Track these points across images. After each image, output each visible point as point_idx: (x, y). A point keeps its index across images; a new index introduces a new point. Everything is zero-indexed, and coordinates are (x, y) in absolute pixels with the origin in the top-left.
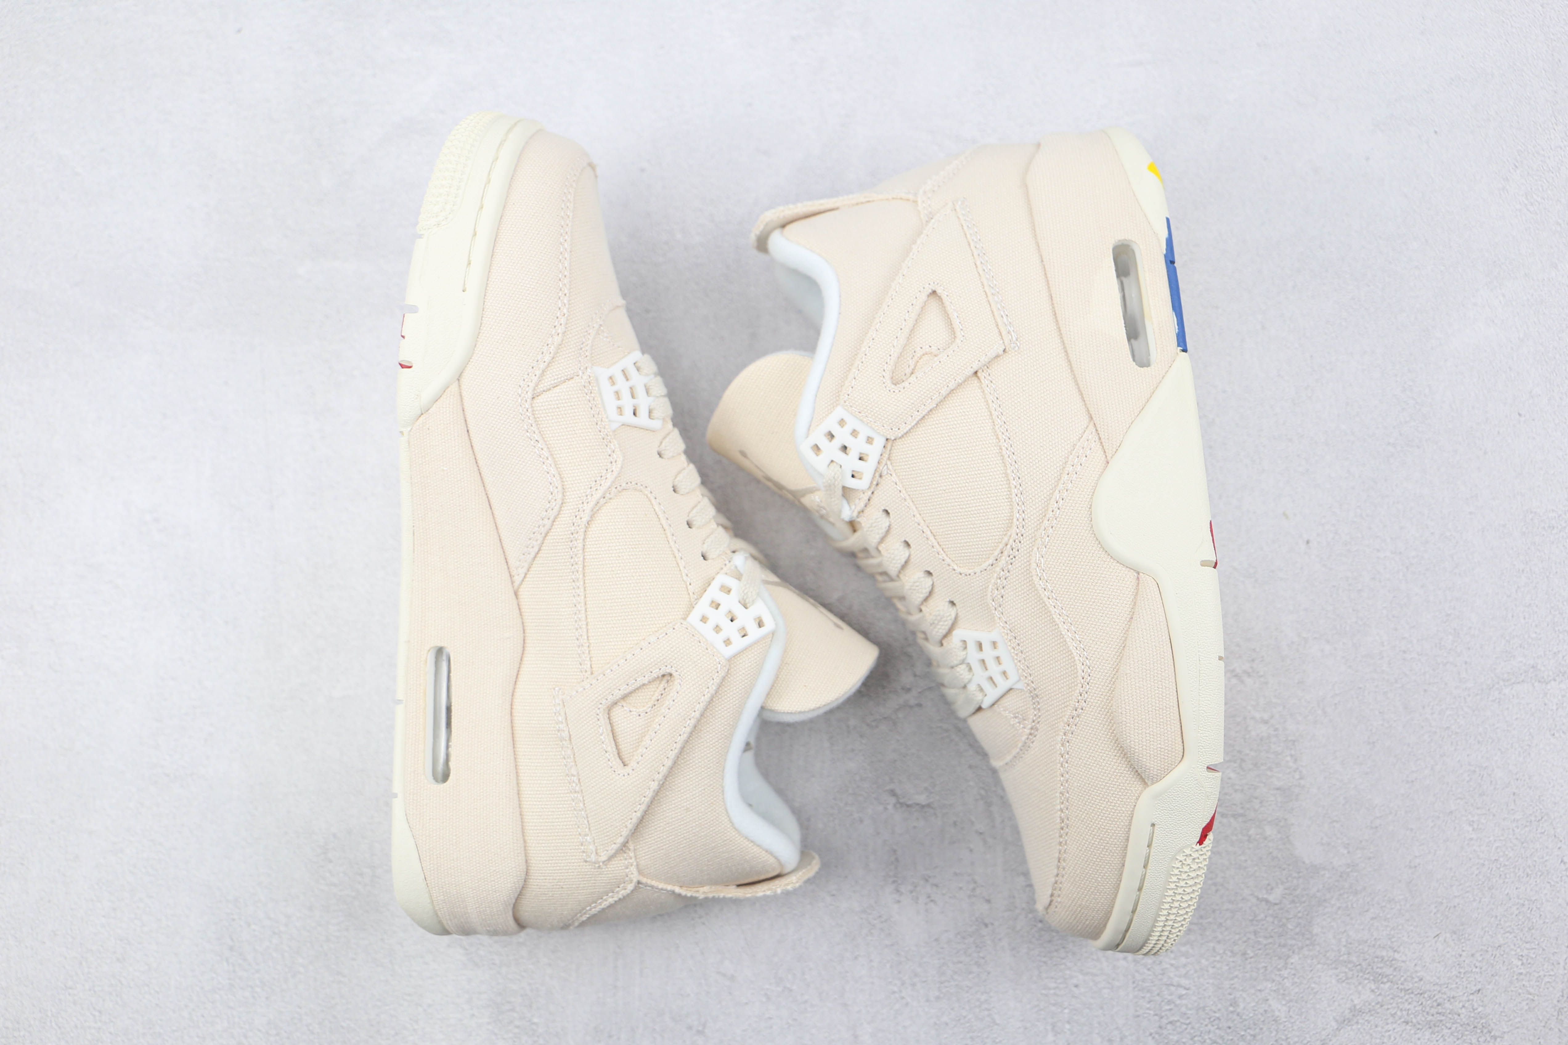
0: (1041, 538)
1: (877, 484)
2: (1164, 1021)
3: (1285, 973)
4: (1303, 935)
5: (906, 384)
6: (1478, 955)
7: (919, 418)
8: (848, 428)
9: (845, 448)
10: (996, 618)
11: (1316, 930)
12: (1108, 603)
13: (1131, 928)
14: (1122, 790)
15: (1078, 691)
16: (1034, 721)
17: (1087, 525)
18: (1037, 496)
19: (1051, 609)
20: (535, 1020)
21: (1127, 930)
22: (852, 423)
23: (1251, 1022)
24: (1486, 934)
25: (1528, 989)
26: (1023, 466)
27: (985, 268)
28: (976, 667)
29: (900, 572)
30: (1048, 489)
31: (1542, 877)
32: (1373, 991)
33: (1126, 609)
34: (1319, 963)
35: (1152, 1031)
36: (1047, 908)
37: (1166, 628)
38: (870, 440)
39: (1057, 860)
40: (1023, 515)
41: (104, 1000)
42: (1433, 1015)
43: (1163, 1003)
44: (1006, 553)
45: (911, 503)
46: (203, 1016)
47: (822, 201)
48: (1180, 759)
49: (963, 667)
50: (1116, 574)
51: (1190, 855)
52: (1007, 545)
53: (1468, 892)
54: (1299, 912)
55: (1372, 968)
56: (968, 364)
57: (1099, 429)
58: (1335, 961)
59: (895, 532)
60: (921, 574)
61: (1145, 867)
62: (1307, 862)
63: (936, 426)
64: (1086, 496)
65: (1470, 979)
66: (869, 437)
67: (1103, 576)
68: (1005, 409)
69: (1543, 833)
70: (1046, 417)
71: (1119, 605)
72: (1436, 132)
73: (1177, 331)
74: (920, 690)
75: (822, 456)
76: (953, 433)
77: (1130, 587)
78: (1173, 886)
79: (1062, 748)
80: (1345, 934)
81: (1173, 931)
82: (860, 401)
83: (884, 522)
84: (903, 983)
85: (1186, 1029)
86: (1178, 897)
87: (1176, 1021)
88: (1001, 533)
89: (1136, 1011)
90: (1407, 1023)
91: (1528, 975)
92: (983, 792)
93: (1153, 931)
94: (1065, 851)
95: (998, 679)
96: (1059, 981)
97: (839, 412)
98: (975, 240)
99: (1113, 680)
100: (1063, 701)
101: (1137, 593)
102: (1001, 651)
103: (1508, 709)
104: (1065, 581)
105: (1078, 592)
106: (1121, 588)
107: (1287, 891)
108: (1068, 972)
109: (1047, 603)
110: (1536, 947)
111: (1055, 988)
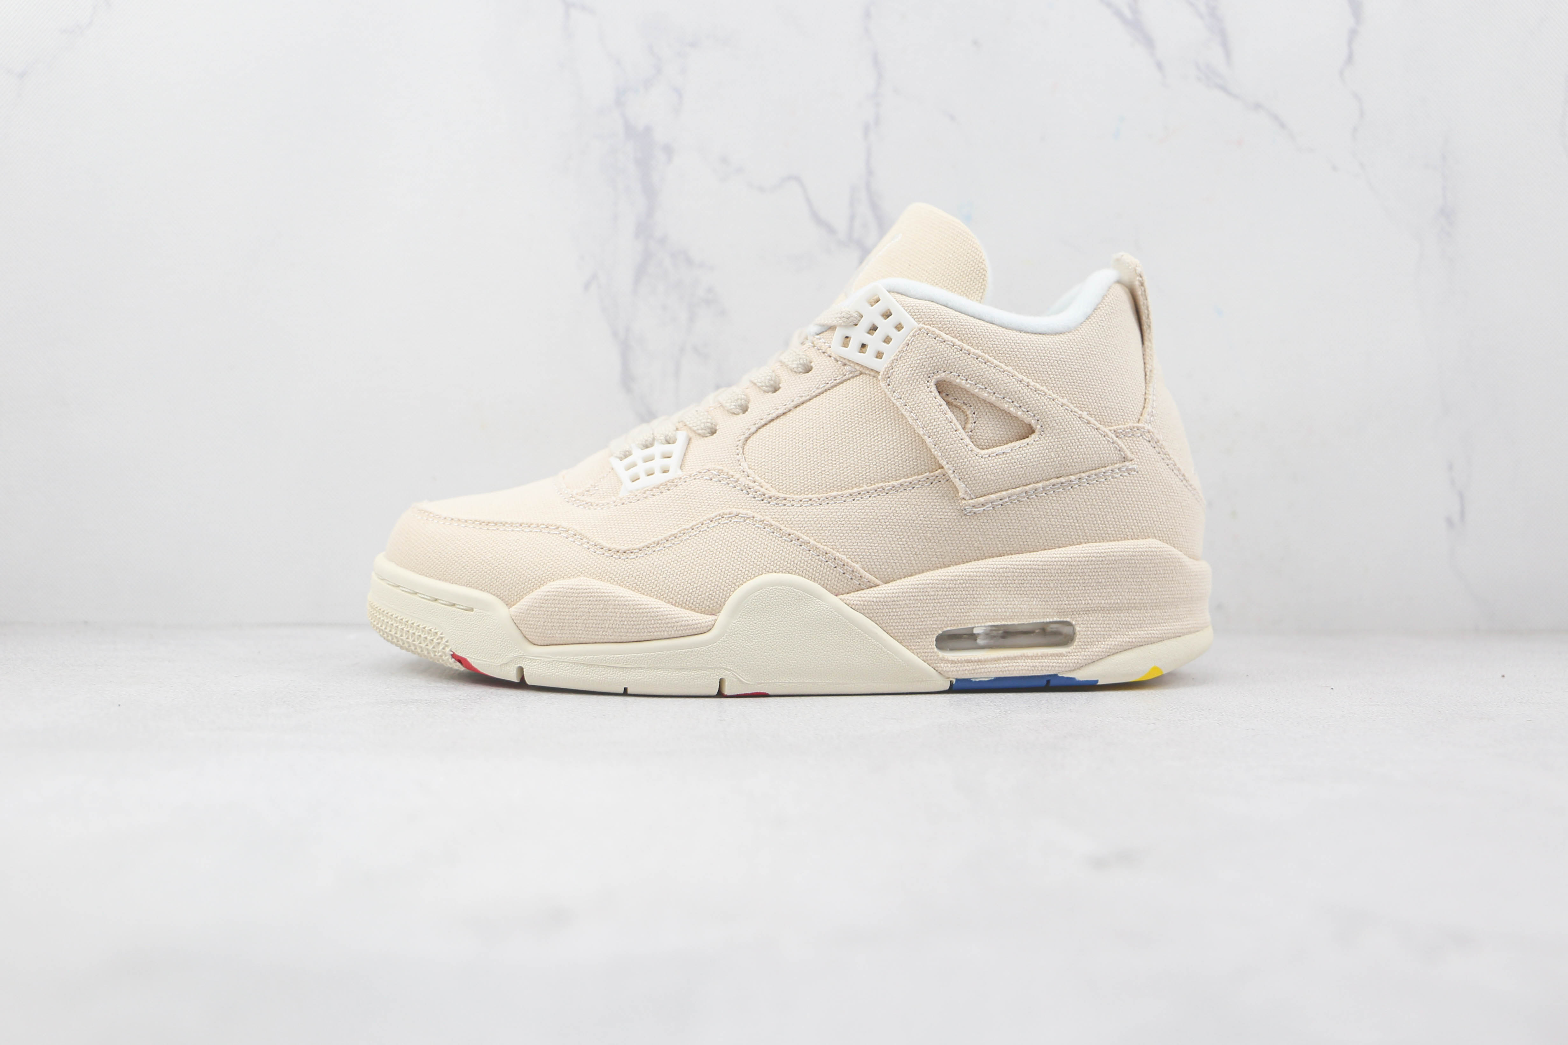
8: (893, 333)
9: (874, 328)
22: (898, 337)
38: (880, 356)
66: (883, 354)
73: (973, 680)
97: (911, 323)
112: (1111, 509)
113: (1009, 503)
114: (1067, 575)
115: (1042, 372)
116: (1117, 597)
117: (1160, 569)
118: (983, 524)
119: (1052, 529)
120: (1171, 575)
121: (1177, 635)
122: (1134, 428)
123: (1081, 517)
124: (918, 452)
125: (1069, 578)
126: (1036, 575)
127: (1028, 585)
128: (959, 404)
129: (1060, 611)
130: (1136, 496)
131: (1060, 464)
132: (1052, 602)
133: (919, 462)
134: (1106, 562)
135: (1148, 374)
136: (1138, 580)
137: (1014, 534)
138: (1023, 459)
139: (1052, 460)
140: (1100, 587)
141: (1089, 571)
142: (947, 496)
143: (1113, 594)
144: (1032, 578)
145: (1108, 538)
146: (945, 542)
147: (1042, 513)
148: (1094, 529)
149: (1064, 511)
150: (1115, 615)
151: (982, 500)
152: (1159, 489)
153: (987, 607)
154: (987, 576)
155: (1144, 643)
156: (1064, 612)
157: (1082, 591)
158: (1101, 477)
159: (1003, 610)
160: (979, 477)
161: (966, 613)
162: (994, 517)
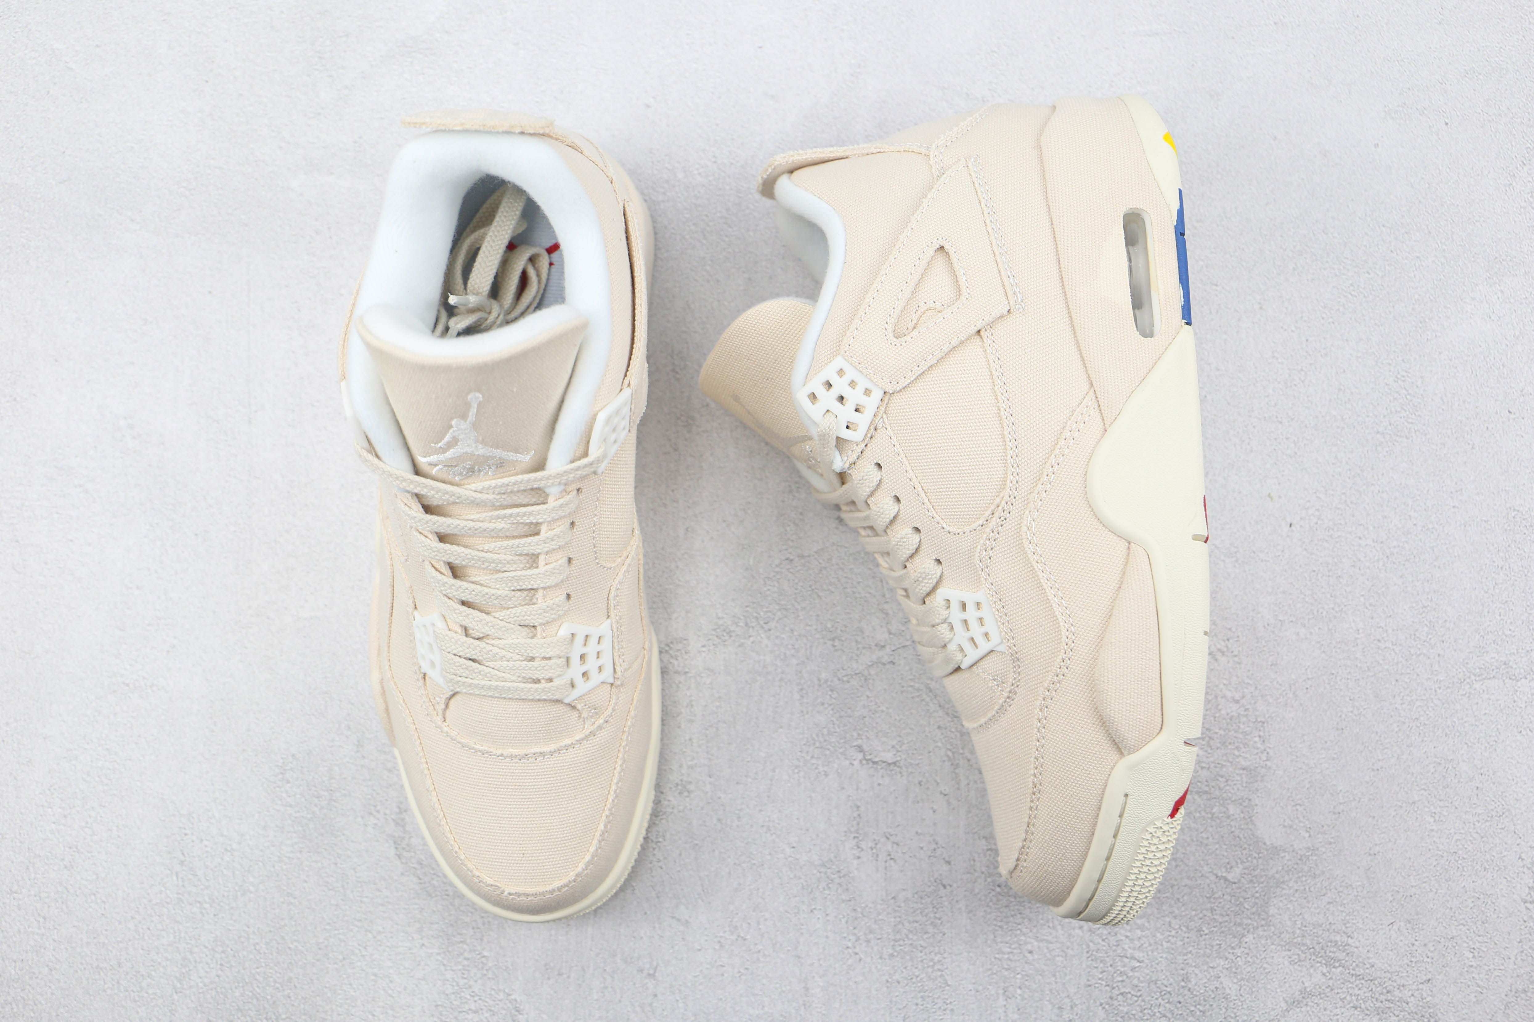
0: (1034, 501)
1: (871, 437)
2: (1116, 992)
3: (1238, 952)
4: (1259, 915)
5: (908, 338)
6: (1430, 945)
7: (919, 373)
8: (846, 379)
9: (841, 399)
10: (982, 579)
11: (1272, 911)
12: (1097, 570)
13: (1095, 897)
14: (1098, 759)
15: (1060, 657)
16: (1013, 685)
17: (1081, 491)
18: (1032, 460)
19: (1039, 573)
20: (485, 953)
21: (1090, 899)
22: (851, 374)
23: (1202, 998)
24: (1440, 925)
25: (1478, 981)
26: (1020, 428)
27: (994, 227)
28: (958, 626)
29: (887, 527)
30: (1044, 453)
31: (1499, 873)
32: (1324, 974)
33: (1114, 578)
34: (1273, 944)
35: (1102, 1001)
36: (1011, 873)
37: (1154, 600)
38: (867, 392)
39: (1026, 825)
40: (1017, 477)
41: (49, 907)
42: (1382, 1002)
43: (1115, 975)
44: (997, 515)
45: (904, 459)
46: (149, 929)
47: (831, 149)
48: (1158, 731)
49: (945, 626)
50: (1107, 543)
51: (1161, 828)
52: (998, 506)
53: (1425, 882)
54: (1257, 892)
55: (1325, 953)
56: (972, 322)
57: (1099, 397)
58: (1289, 943)
59: (886, 486)
60: (909, 530)
61: (1115, 836)
62: (1268, 843)
63: (936, 382)
64: (1082, 462)
65: (1422, 969)
66: (866, 389)
67: (1094, 543)
68: (1005, 370)
69: (1503, 829)
70: (1047, 381)
71: (1109, 573)
72: (1447, 124)
73: (1183, 303)
74: (893, 648)
75: (818, 405)
76: (952, 391)
77: (1121, 556)
78: (1141, 857)
79: (1040, 713)
80: (1301, 917)
81: (1137, 902)
82: (860, 352)
83: (875, 476)
84: (858, 939)
85: (1136, 1001)
86: (1145, 869)
87: (1127, 993)
88: (994, 494)
89: (1088, 980)
90: (1356, 1008)
91: (1479, 968)
92: (950, 754)
93: (1117, 901)
94: (1035, 816)
95: (980, 640)
96: (1013, 946)
97: (839, 362)
98: (986, 198)
99: (1097, 648)
100: (1044, 666)
101: (1127, 563)
102: (985, 613)
103: (1477, 703)
104: (1055, 546)
105: (1067, 557)
106: (1111, 557)
107: (1246, 871)
108: (1023, 938)
109: (1035, 567)
110: (1489, 941)
111: (1008, 953)
160: (988, 297)
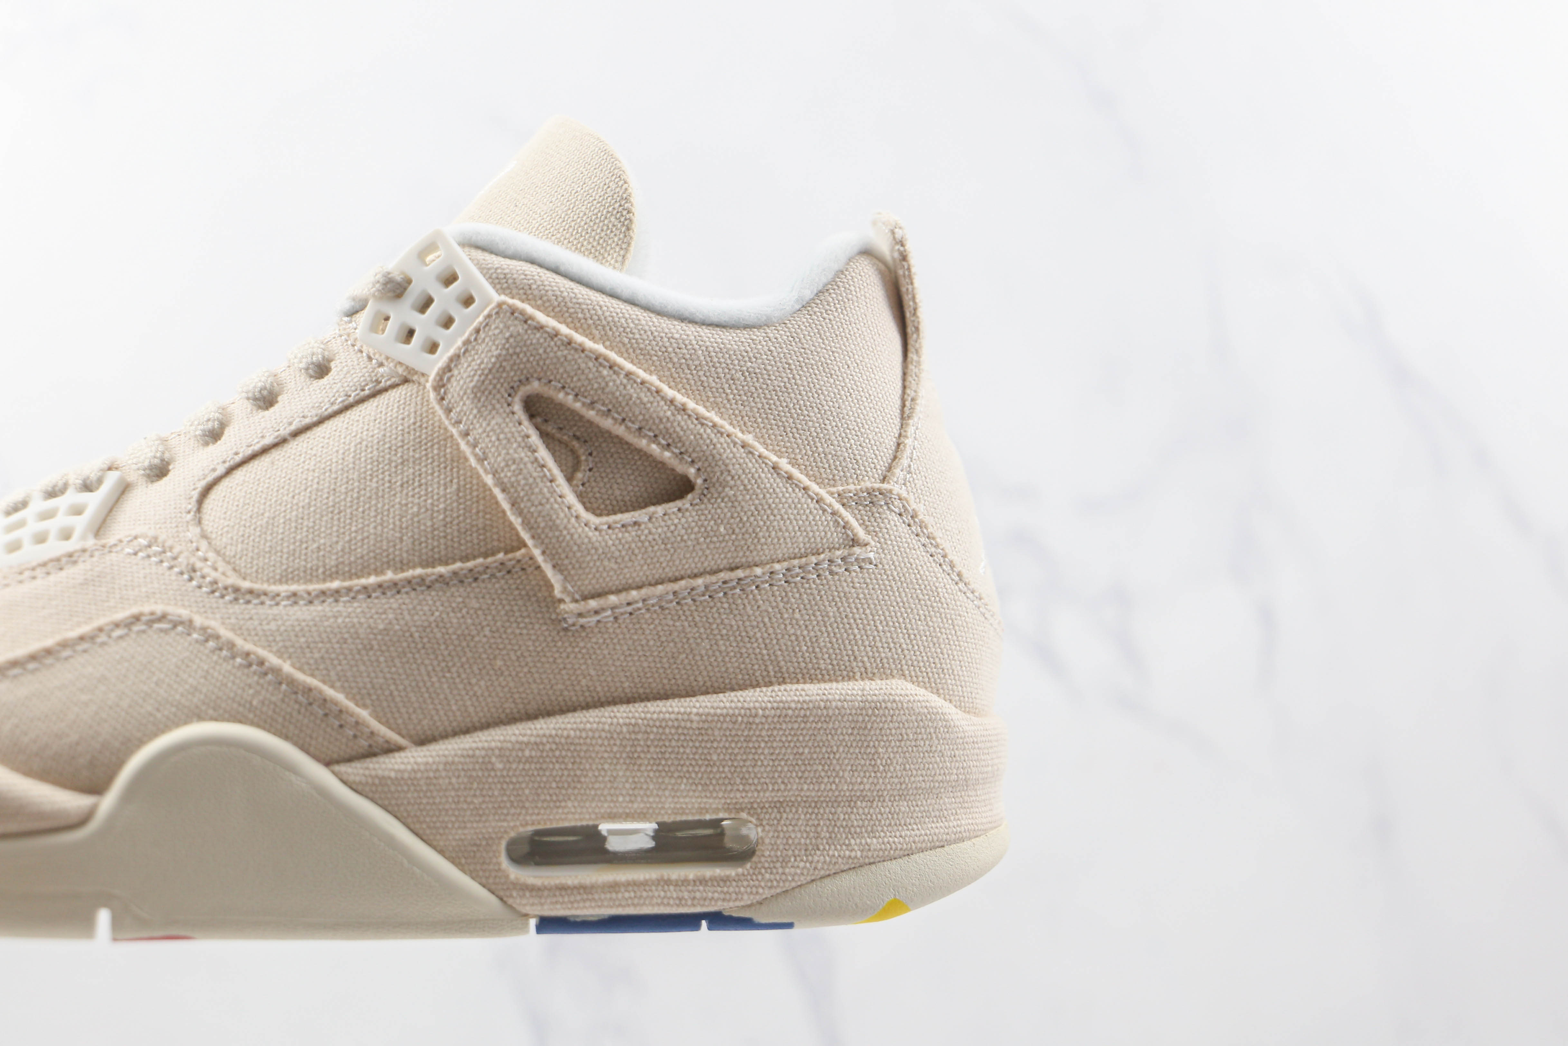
112: (826, 627)
113: (643, 611)
114: (742, 739)
115: (714, 390)
116: (831, 780)
117: (909, 731)
118: (596, 647)
119: (720, 659)
120: (927, 742)
121: (937, 844)
122: (874, 491)
123: (772, 640)
124: (488, 516)
125: (745, 745)
126: (688, 738)
127: (673, 756)
128: (565, 438)
129: (728, 801)
130: (872, 606)
131: (736, 547)
132: (714, 786)
133: (488, 534)
134: (811, 719)
135: (908, 403)
136: (869, 750)
137: (652, 665)
138: (669, 534)
139: (721, 538)
140: (800, 762)
141: (781, 733)
142: (535, 595)
143: (823, 774)
144: (680, 744)
145: (820, 676)
146: (529, 676)
147: (702, 630)
148: (795, 660)
149: (742, 628)
150: (827, 811)
151: (593, 604)
152: (914, 596)
153: (599, 792)
154: (600, 737)
155: (878, 859)
156: (736, 803)
157: (769, 769)
158: (809, 572)
159: (627, 799)
160: (588, 563)
161: (560, 802)
162: (617, 635)
